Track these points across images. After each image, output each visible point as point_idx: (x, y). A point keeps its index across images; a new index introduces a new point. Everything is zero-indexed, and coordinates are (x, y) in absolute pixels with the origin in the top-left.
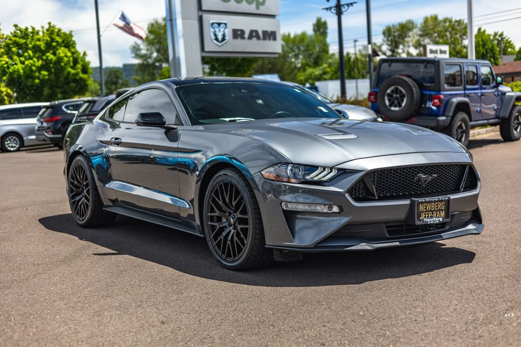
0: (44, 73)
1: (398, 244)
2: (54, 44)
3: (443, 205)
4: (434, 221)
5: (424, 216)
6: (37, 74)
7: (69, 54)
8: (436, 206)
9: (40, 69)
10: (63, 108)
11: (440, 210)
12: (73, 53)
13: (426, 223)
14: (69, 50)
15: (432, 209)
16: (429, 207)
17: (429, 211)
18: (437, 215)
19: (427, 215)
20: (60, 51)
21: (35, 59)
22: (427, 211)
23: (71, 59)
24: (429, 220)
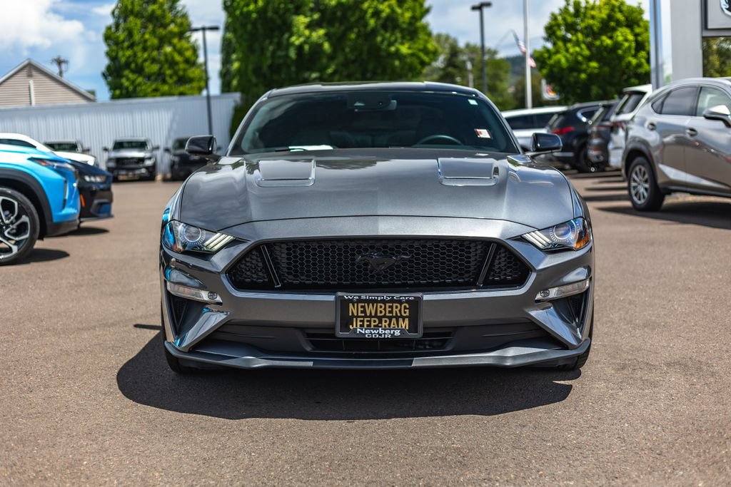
0: (594, 64)
1: (310, 364)
2: (612, 24)
3: (405, 308)
4: (381, 335)
5: (359, 323)
6: (584, 67)
7: (631, 37)
8: (388, 309)
9: (589, 59)
10: (579, 115)
11: (397, 318)
12: (636, 35)
13: (362, 336)
14: (632, 30)
15: (379, 314)
16: (370, 309)
17: (371, 316)
18: (389, 325)
19: (366, 323)
20: (618, 33)
21: (583, 46)
22: (366, 316)
23: (633, 45)
24: (368, 331)
